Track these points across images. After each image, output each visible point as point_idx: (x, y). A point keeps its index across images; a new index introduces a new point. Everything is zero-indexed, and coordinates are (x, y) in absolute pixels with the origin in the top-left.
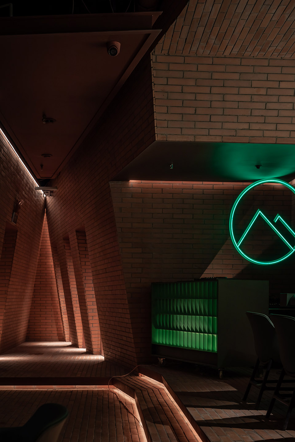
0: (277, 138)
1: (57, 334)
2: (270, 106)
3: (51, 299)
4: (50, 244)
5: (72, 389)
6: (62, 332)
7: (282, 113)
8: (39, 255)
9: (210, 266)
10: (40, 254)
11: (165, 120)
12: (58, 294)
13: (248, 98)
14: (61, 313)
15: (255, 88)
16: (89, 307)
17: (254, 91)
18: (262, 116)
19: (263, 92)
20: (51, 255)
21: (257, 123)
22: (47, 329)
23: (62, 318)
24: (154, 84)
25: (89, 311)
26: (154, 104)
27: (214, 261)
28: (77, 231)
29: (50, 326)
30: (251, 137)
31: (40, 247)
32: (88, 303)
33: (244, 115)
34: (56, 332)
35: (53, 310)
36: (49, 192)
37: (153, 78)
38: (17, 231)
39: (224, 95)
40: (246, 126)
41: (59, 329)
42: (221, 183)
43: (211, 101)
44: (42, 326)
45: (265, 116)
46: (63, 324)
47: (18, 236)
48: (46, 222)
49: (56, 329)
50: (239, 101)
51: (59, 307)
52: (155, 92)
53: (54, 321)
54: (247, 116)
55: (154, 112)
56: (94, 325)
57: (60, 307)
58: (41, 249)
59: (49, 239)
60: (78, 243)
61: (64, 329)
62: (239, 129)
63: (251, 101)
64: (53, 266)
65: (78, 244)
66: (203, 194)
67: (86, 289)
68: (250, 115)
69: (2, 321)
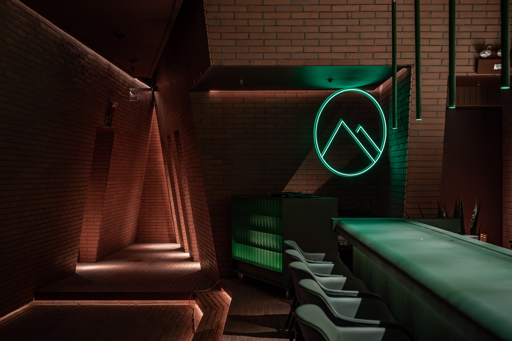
0: (332, 60)
1: (169, 235)
2: (323, 29)
3: (161, 198)
4: (159, 139)
5: (153, 304)
7: (336, 36)
8: (148, 151)
9: (294, 177)
10: (150, 150)
11: (219, 46)
13: (301, 22)
15: (307, 12)
17: (307, 15)
18: (316, 39)
19: (315, 16)
20: (161, 151)
21: (311, 46)
22: (158, 230)
23: (173, 218)
24: (207, 12)
26: (207, 30)
27: (298, 172)
28: (175, 132)
29: (161, 227)
30: (306, 59)
31: (149, 143)
33: (298, 39)
34: (167, 233)
35: (163, 210)
37: (205, 6)
38: (114, 133)
39: (276, 20)
40: (301, 49)
41: (170, 230)
42: (305, 91)
43: (264, 26)
44: (152, 227)
45: (319, 39)
46: (174, 224)
47: (115, 138)
48: (156, 116)
49: (167, 230)
50: (291, 26)
52: (207, 19)
53: (165, 221)
54: (301, 39)
55: (208, 38)
58: (150, 144)
59: (158, 134)
62: (293, 52)
63: (304, 25)
64: (163, 163)
66: (286, 102)
67: (185, 193)
68: (303, 38)
69: (98, 227)
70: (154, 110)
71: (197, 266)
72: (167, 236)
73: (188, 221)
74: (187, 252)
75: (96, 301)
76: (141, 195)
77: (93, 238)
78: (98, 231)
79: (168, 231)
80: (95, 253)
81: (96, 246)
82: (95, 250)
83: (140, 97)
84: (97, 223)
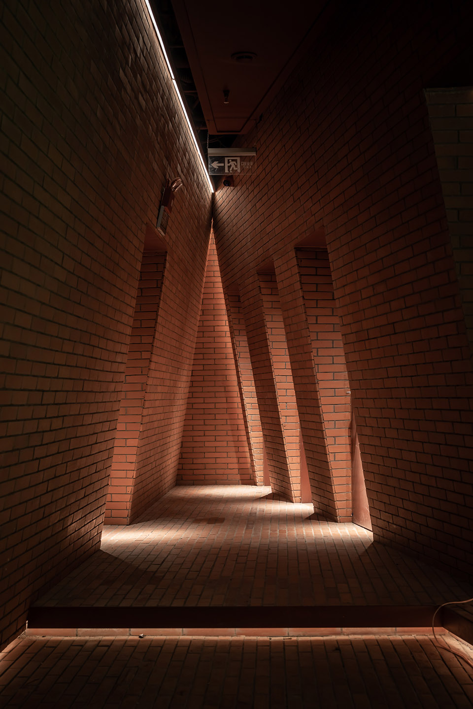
1: (239, 469)
3: (224, 400)
4: (221, 290)
6: (249, 465)
8: (200, 313)
10: (203, 311)
12: (240, 389)
14: (246, 427)
16: (326, 417)
20: (224, 312)
22: (218, 461)
23: (248, 438)
25: (326, 425)
28: (298, 249)
29: (225, 455)
31: (202, 297)
32: (324, 408)
34: (236, 466)
35: (229, 423)
36: (238, 159)
38: (166, 252)
41: (241, 460)
44: (207, 455)
46: (250, 450)
47: (168, 265)
48: (214, 247)
49: (235, 460)
51: (241, 416)
53: (232, 444)
56: (338, 456)
57: (245, 416)
58: (203, 299)
59: (219, 279)
60: (301, 275)
61: (252, 460)
64: (228, 334)
65: (300, 278)
67: (319, 376)
69: (134, 450)
70: (212, 235)
72: (236, 471)
73: (325, 437)
75: (186, 630)
76: (187, 395)
77: (122, 474)
78: (133, 458)
79: (237, 463)
80: (129, 505)
81: (130, 489)
82: (128, 498)
83: (229, 167)
84: (130, 442)
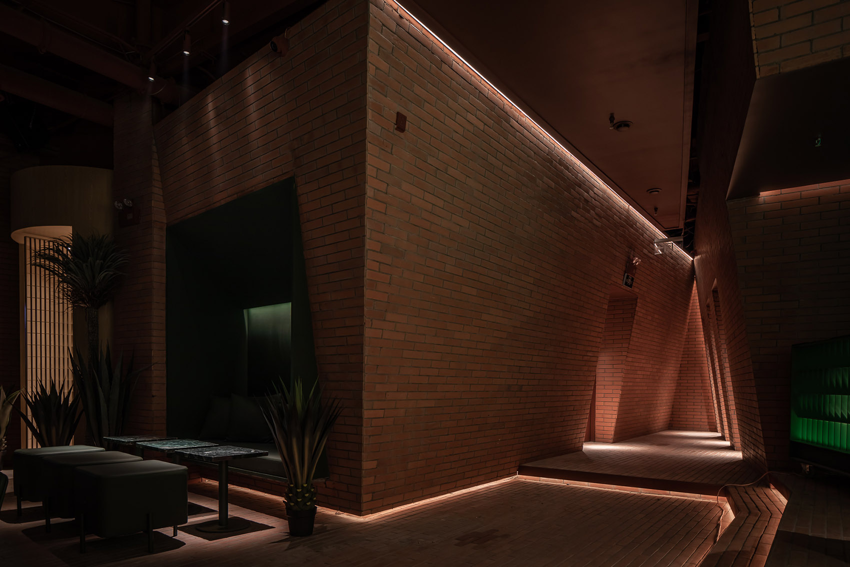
1: (709, 424)
4: (700, 317)
5: (664, 496)
6: (714, 420)
8: (686, 330)
10: (689, 329)
11: (775, 35)
16: (728, 389)
20: (702, 329)
22: (695, 417)
23: (714, 404)
25: (729, 393)
29: (699, 413)
31: (688, 321)
32: (727, 384)
34: (706, 420)
35: (703, 395)
38: (637, 298)
44: (688, 413)
46: (715, 411)
48: (696, 291)
49: (706, 417)
53: (705, 407)
55: (751, 27)
61: (716, 418)
64: (704, 342)
67: (725, 365)
69: (617, 404)
71: (738, 455)
72: (707, 424)
74: (728, 441)
76: (677, 378)
77: (610, 416)
78: (616, 408)
79: (708, 419)
80: (613, 433)
81: (614, 424)
82: (613, 429)
